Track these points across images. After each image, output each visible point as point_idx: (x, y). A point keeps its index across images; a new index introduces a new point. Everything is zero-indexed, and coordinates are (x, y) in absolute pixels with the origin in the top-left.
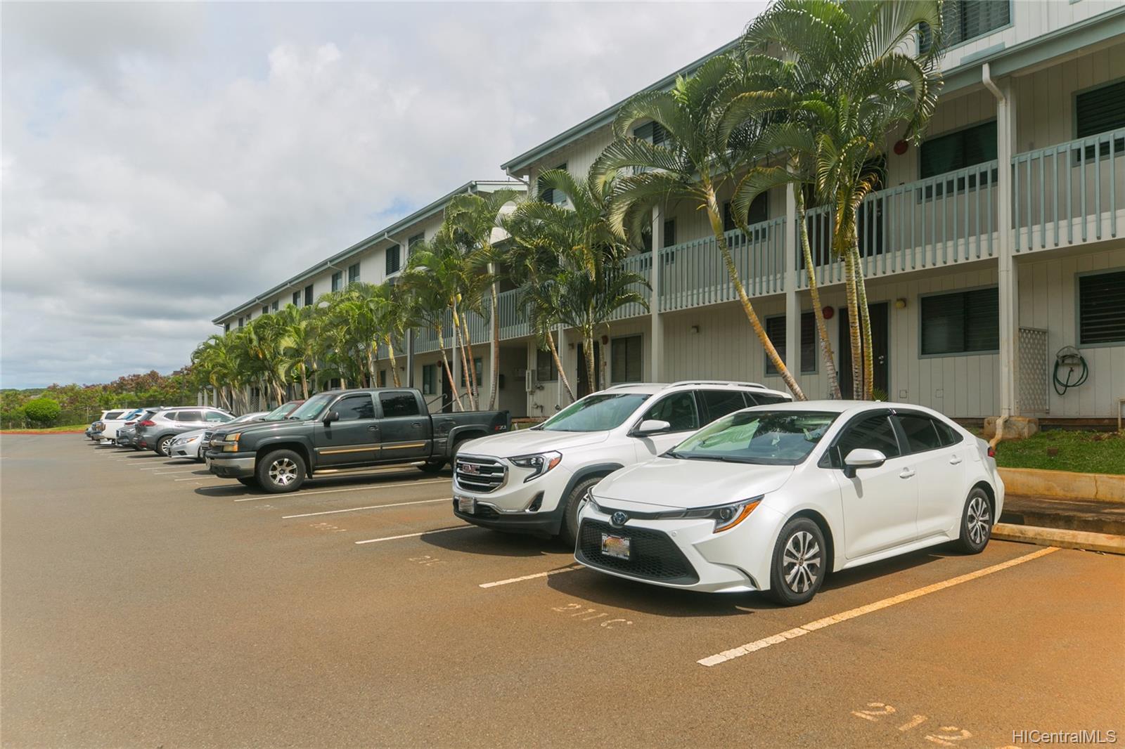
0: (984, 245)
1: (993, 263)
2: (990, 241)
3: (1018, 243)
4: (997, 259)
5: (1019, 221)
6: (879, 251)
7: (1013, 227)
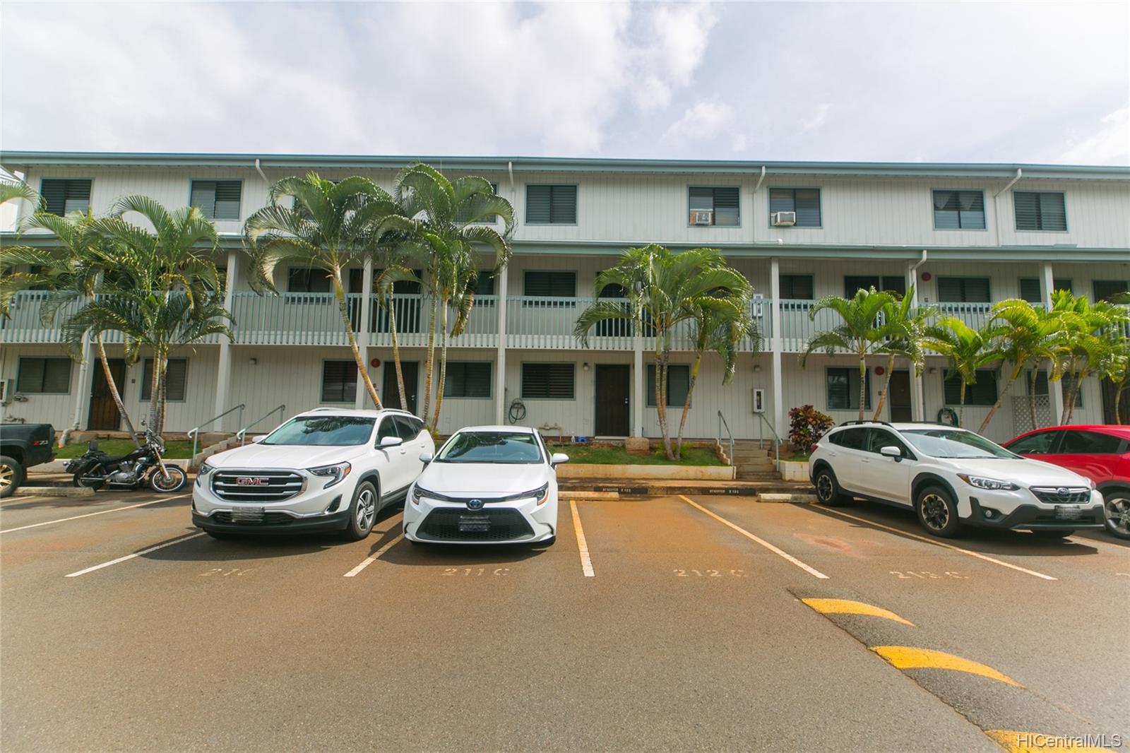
0: (491, 340)
1: (496, 350)
2: (494, 338)
3: (508, 342)
4: (497, 349)
5: (509, 331)
6: (417, 331)
7: (506, 333)
